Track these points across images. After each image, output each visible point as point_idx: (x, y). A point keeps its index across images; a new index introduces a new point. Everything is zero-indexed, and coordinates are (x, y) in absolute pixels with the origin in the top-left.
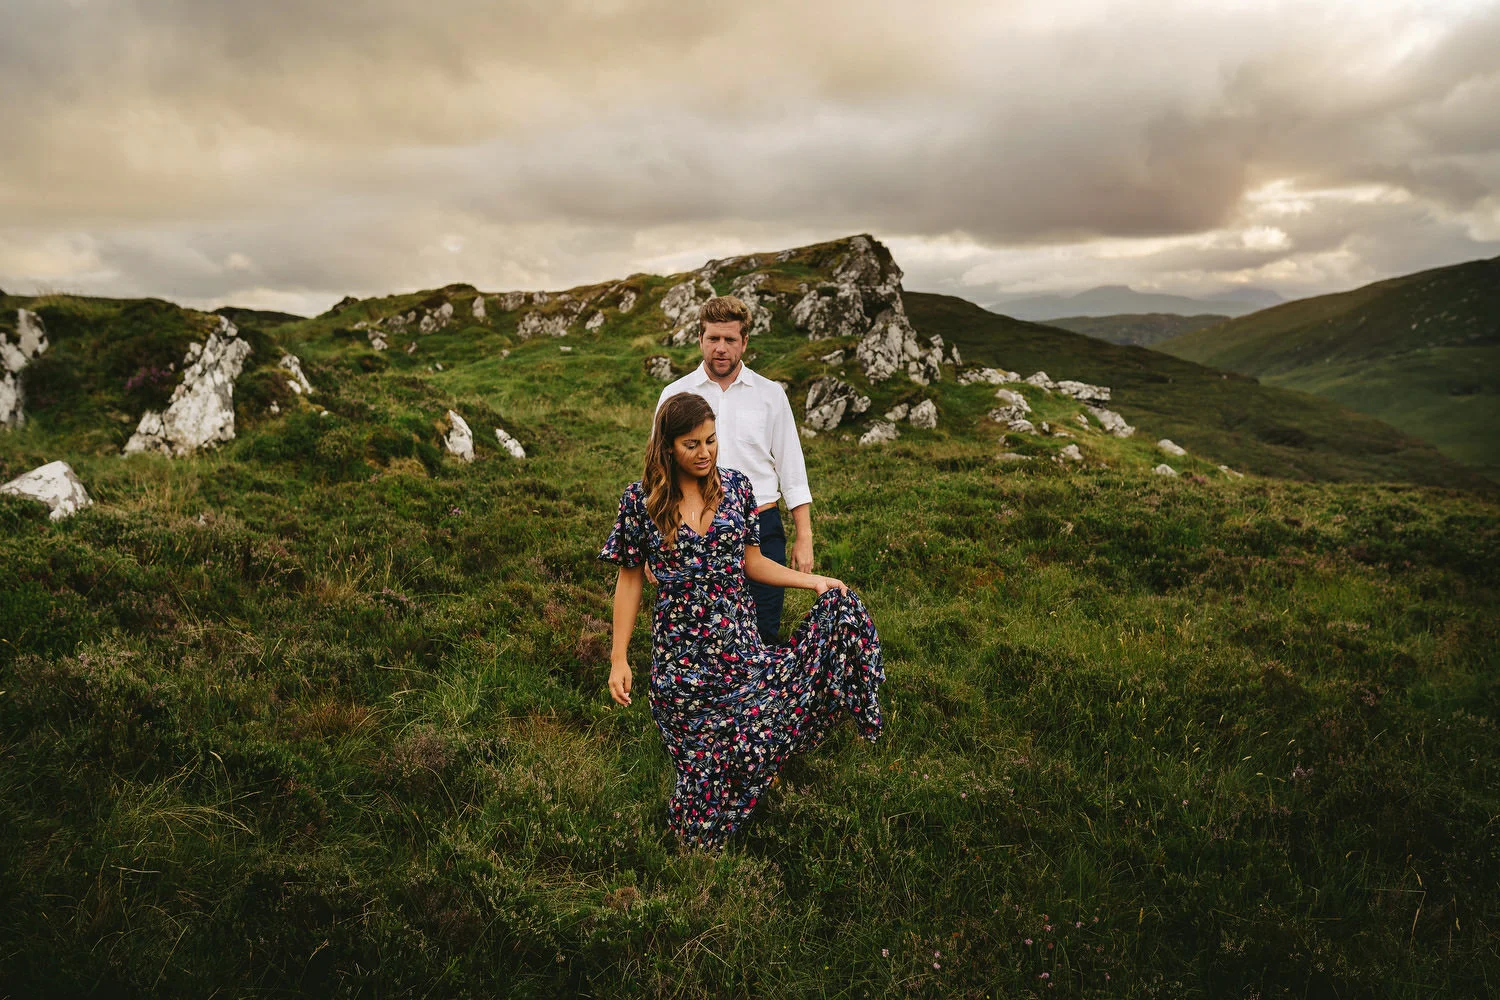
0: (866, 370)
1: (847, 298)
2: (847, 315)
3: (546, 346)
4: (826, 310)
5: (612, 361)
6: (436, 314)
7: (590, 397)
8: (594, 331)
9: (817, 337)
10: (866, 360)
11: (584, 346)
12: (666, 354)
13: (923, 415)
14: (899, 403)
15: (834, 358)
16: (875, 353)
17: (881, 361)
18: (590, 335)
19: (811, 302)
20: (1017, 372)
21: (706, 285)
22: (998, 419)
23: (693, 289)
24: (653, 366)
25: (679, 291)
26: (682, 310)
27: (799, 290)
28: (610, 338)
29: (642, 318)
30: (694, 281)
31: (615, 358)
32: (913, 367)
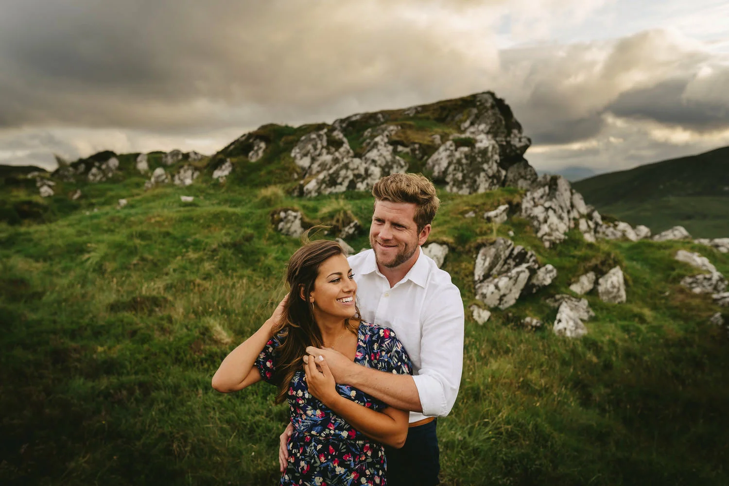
0: (537, 230)
1: (486, 149)
2: (485, 166)
3: (165, 195)
4: (464, 161)
5: (234, 214)
6: (104, 167)
7: (201, 260)
8: (221, 180)
9: (455, 189)
10: (536, 218)
11: (208, 196)
12: (296, 207)
13: (614, 287)
14: (586, 272)
15: (499, 214)
16: (547, 209)
17: (553, 219)
18: (217, 185)
19: (448, 152)
20: (647, 226)
21: (338, 135)
22: (697, 290)
23: (325, 138)
24: (281, 220)
25: (311, 140)
26: (313, 160)
27: (432, 141)
28: (237, 188)
29: (272, 167)
30: (325, 130)
31: (238, 210)
32: (583, 225)
